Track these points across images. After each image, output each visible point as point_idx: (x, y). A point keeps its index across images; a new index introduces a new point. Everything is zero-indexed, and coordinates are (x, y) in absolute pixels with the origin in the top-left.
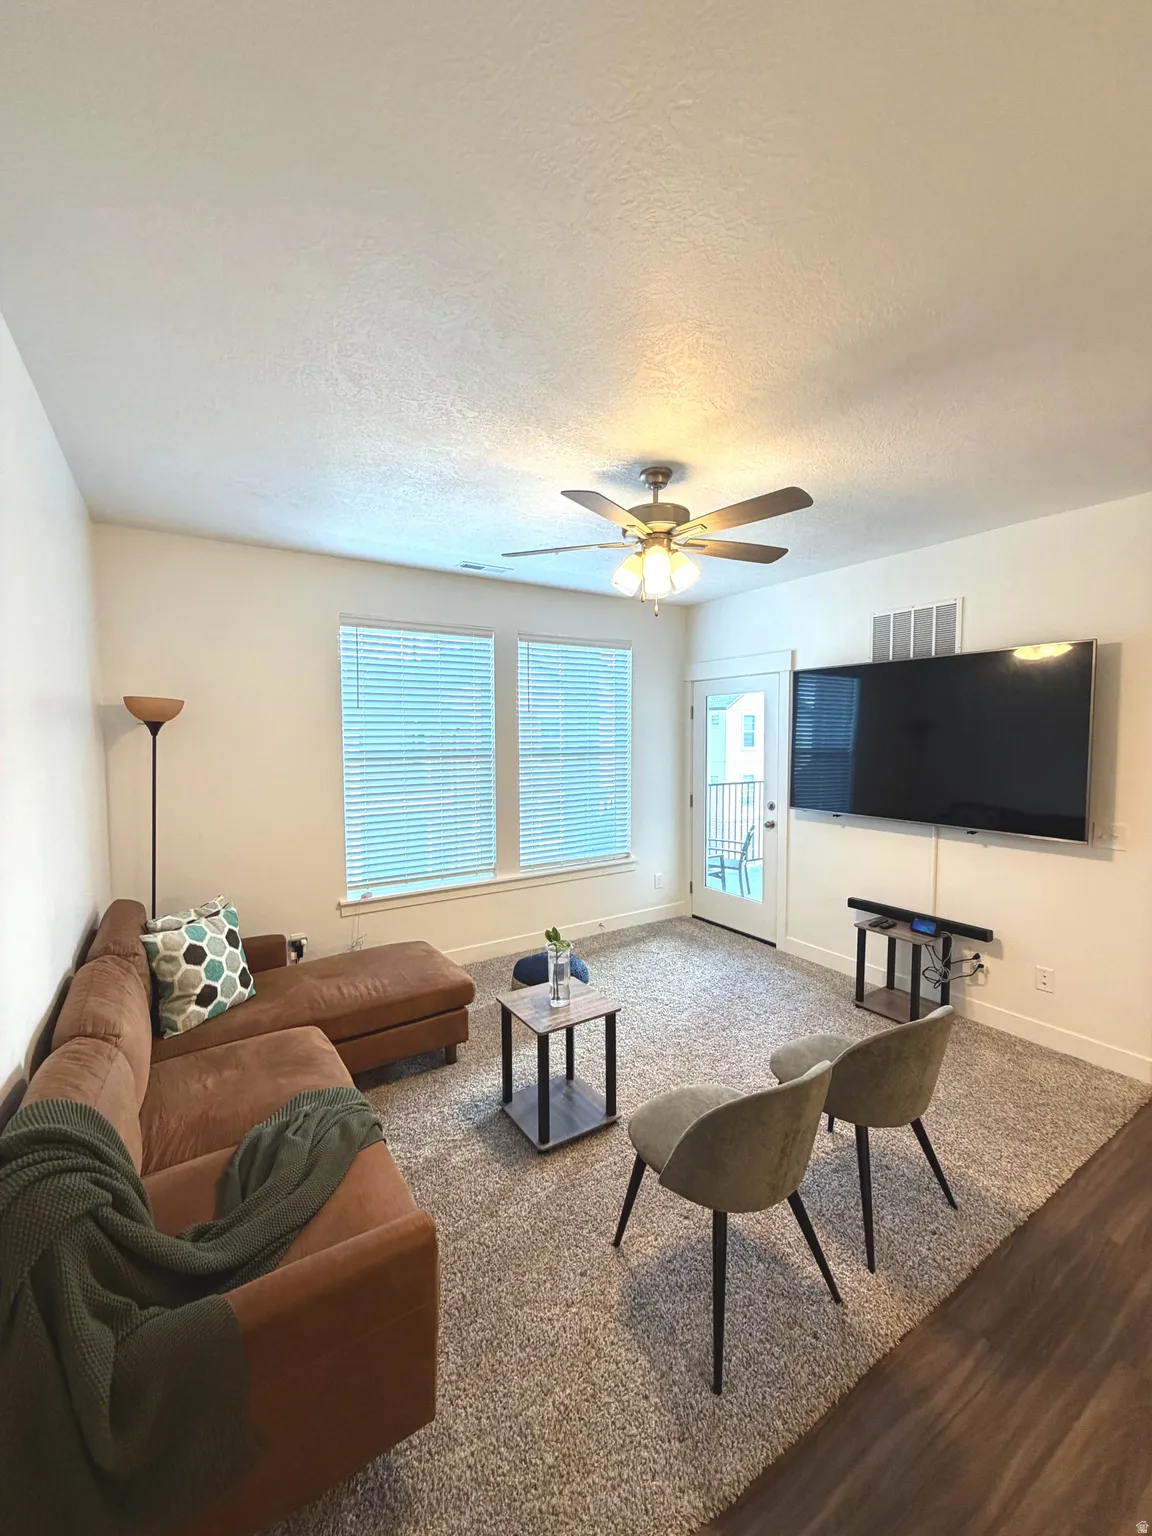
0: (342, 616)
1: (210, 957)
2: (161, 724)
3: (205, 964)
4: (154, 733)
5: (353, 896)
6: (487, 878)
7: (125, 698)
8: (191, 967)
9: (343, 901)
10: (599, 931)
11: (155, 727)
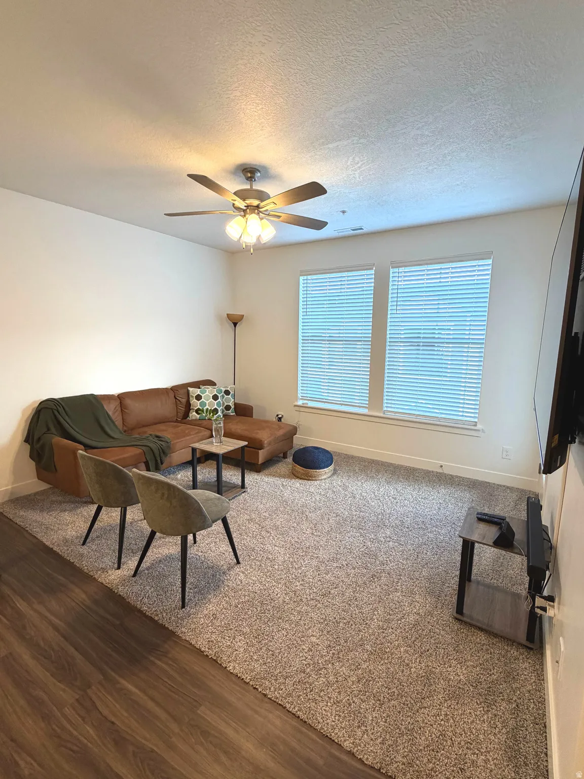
0: (301, 272)
1: (203, 400)
2: (237, 323)
3: (200, 401)
4: (235, 326)
5: (300, 403)
6: (365, 411)
7: (227, 314)
8: (196, 401)
9: (296, 403)
10: (440, 470)
11: (235, 324)
